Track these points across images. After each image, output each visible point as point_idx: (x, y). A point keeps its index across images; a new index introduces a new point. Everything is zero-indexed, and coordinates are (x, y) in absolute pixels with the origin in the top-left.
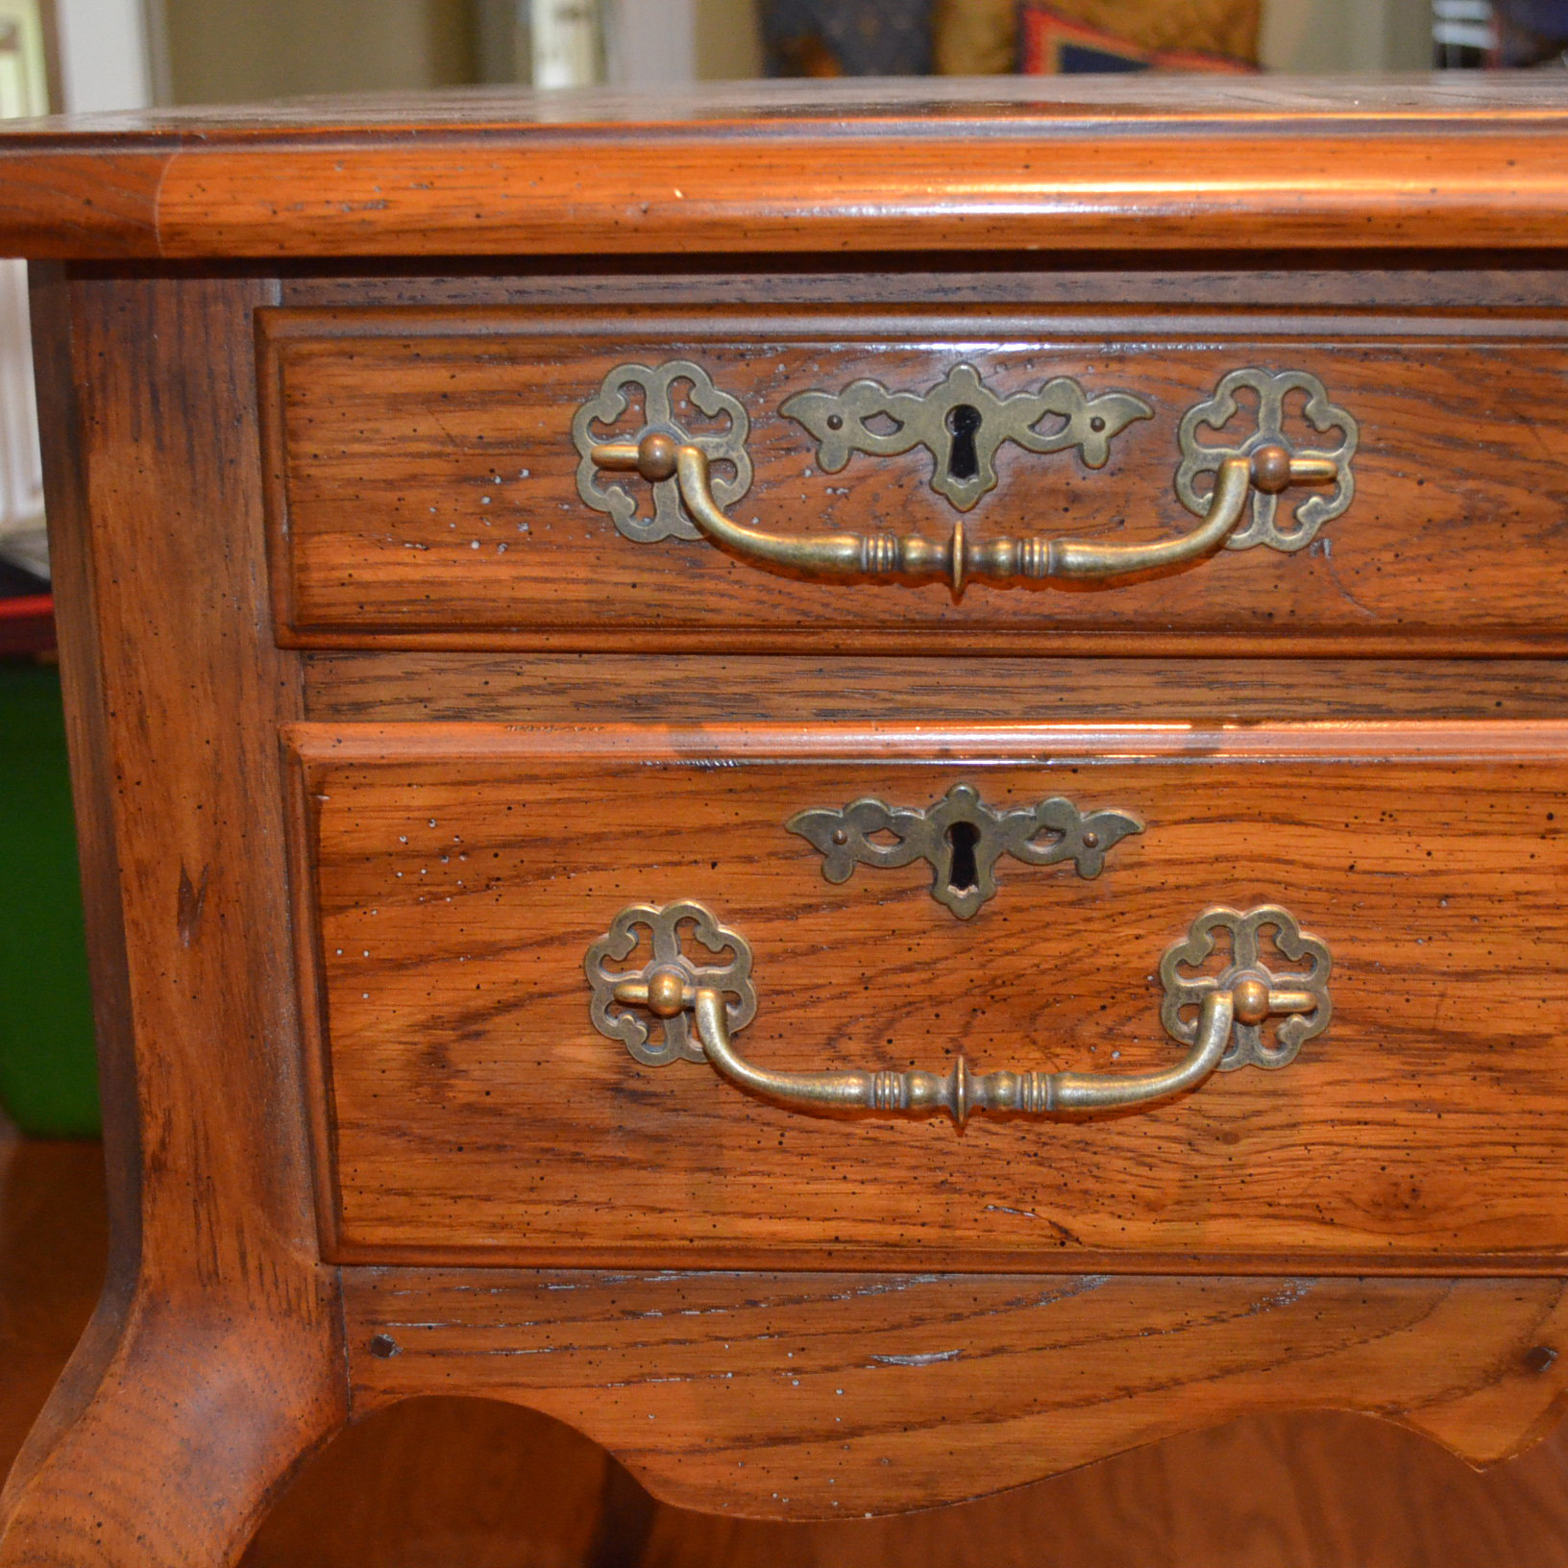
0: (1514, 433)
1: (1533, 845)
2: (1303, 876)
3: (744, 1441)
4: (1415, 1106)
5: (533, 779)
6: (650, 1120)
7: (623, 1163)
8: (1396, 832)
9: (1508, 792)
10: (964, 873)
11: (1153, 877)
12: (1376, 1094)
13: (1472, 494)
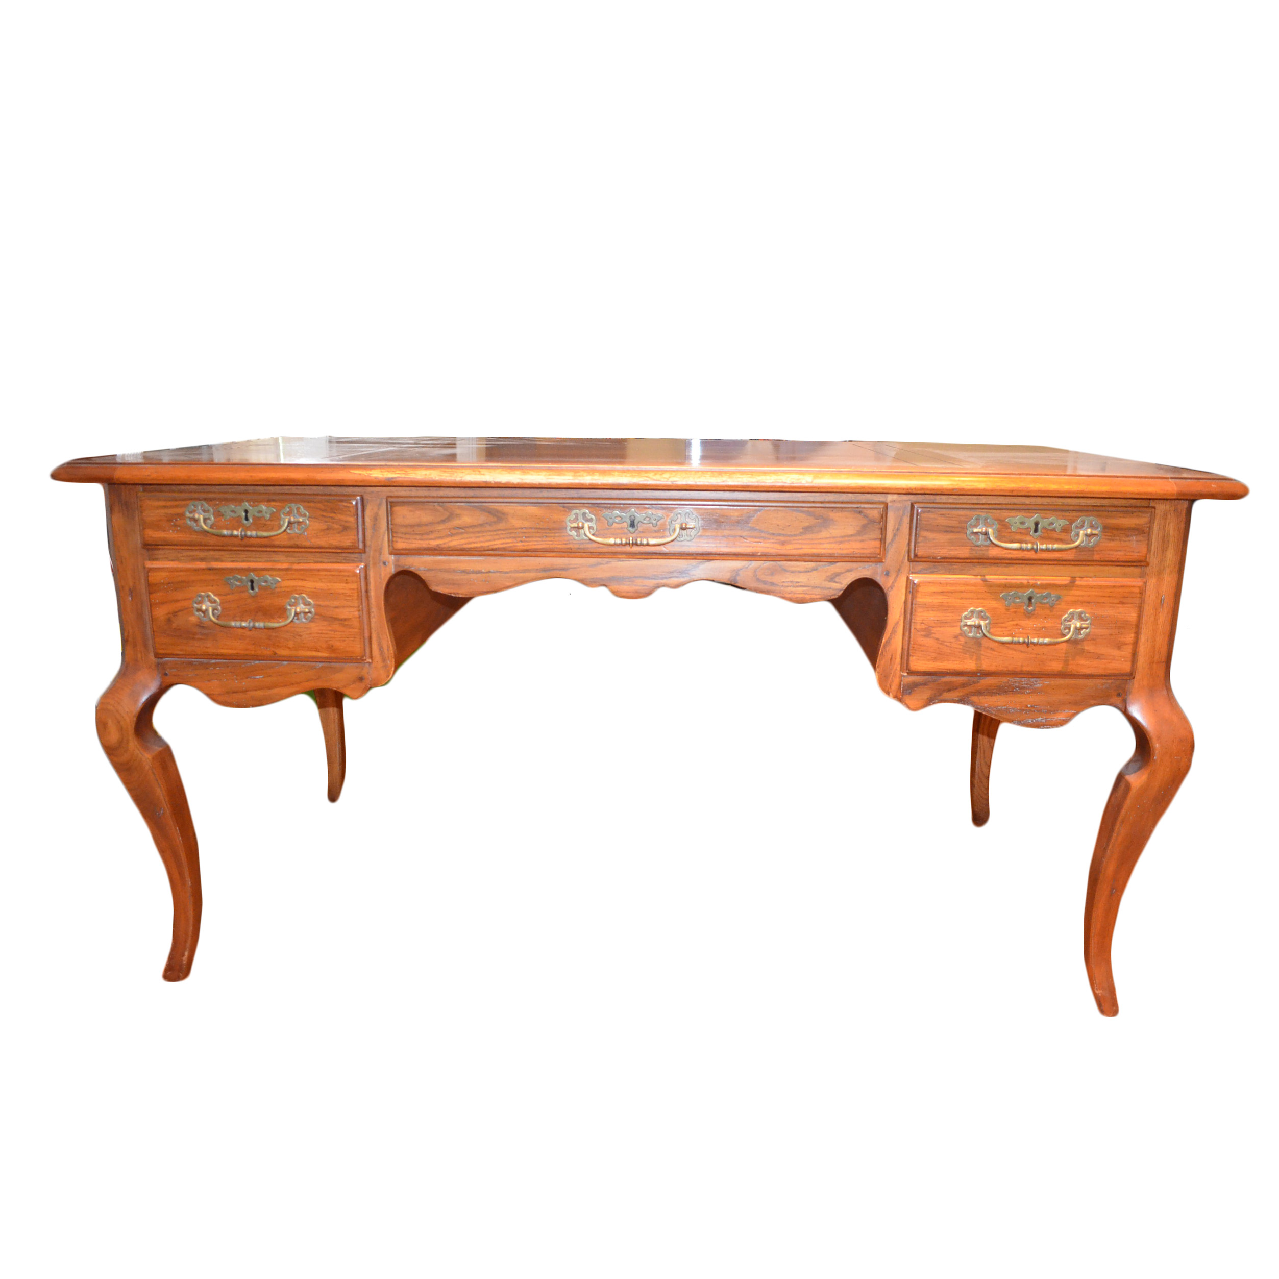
0: (332, 515)
1: (344, 585)
2: (307, 590)
3: (228, 693)
4: (330, 630)
5: (181, 571)
6: (205, 631)
7: (201, 639)
8: (322, 582)
9: (340, 576)
10: (252, 589)
11: (283, 589)
12: (324, 628)
13: (327, 525)
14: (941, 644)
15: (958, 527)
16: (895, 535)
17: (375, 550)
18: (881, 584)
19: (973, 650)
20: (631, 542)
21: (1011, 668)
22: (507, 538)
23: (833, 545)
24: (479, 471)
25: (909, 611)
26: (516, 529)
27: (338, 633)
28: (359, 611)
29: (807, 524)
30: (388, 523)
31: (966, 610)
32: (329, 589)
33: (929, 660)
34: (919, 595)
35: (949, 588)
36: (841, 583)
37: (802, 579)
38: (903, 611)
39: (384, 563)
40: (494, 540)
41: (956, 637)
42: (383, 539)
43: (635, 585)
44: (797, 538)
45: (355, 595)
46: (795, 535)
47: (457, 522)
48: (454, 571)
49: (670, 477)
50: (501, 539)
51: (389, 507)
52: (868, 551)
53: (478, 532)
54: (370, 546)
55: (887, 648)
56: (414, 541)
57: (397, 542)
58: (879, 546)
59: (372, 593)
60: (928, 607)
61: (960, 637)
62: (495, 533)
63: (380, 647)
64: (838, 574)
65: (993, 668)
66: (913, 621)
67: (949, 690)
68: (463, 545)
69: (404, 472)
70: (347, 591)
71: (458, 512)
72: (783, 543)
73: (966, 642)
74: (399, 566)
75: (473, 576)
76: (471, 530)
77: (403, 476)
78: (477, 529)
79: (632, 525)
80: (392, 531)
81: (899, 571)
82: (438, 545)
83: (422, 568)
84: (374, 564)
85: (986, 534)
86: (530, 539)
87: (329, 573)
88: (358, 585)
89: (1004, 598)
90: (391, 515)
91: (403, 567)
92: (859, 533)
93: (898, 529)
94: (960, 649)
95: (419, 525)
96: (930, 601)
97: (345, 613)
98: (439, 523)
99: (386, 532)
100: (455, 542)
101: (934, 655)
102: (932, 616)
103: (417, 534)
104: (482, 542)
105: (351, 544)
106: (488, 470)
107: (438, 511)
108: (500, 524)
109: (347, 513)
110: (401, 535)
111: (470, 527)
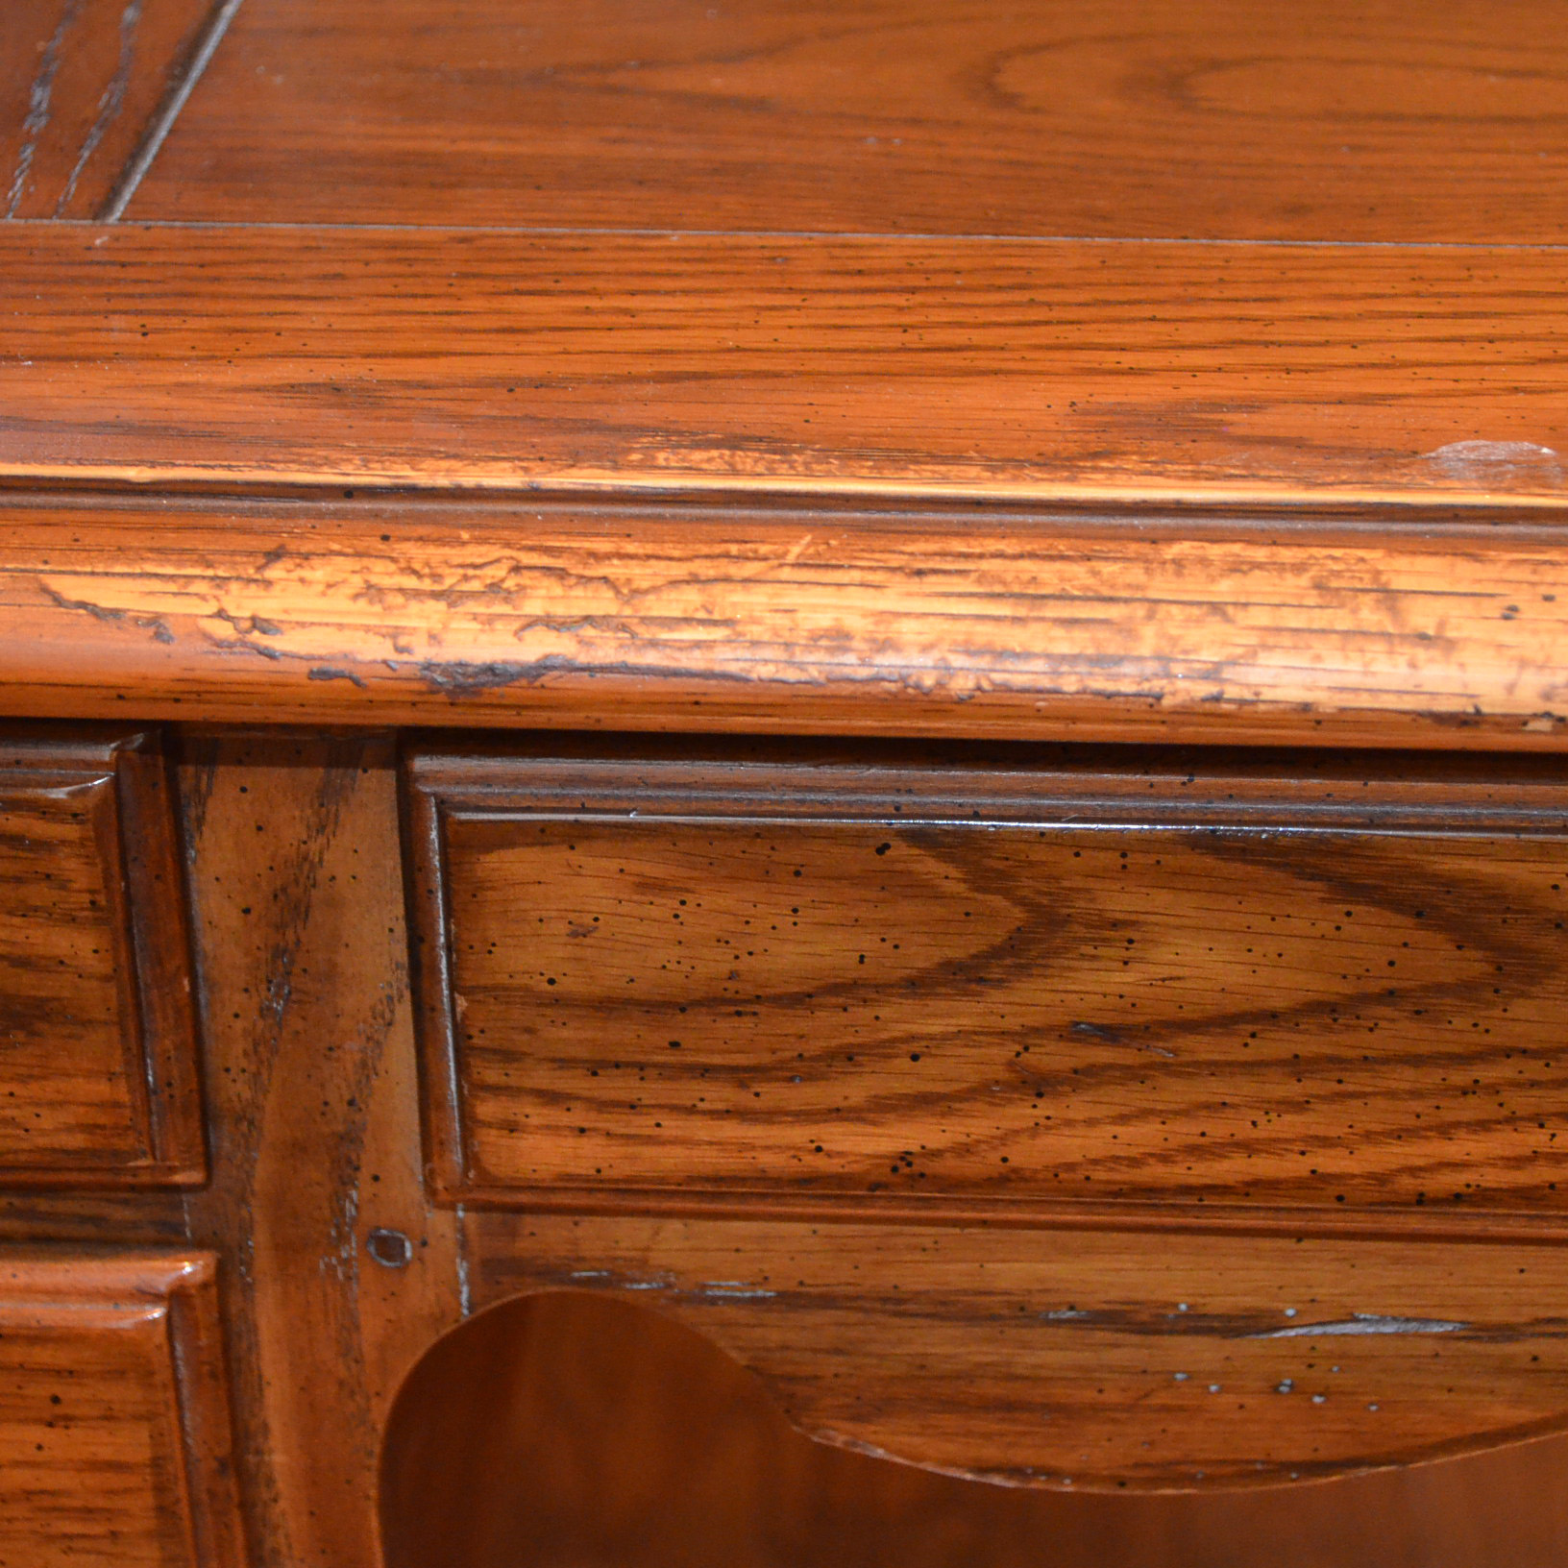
17: (296, 1149)
24: (1389, 597)
30: (418, 969)
39: (388, 1247)
40: (1445, 1130)
42: (367, 1068)
45: (139, 1503)
47: (1093, 984)
48: (1019, 1313)
50: (1516, 1121)
53: (1297, 1066)
54: (247, 1118)
56: (672, 1126)
57: (512, 1128)
59: (280, 1456)
62: (1459, 1077)
68: (1134, 1162)
69: (603, 603)
70: (65, 1480)
71: (1119, 902)
74: (516, 1271)
75: (1204, 1352)
76: (1231, 1047)
77: (607, 650)
78: (1277, 1045)
82: (905, 1157)
84: (288, 1250)
88: (157, 1439)
90: (450, 905)
91: (558, 1276)
95: (731, 1000)
98: (917, 985)
99: (404, 1012)
100: (1073, 1137)
103: (705, 1072)
104: (1326, 1142)
105: (78, 1141)
106: (1465, 573)
107: (924, 891)
108: (1521, 1008)
109: (39, 894)
110: (543, 1078)
111: (1225, 1022)
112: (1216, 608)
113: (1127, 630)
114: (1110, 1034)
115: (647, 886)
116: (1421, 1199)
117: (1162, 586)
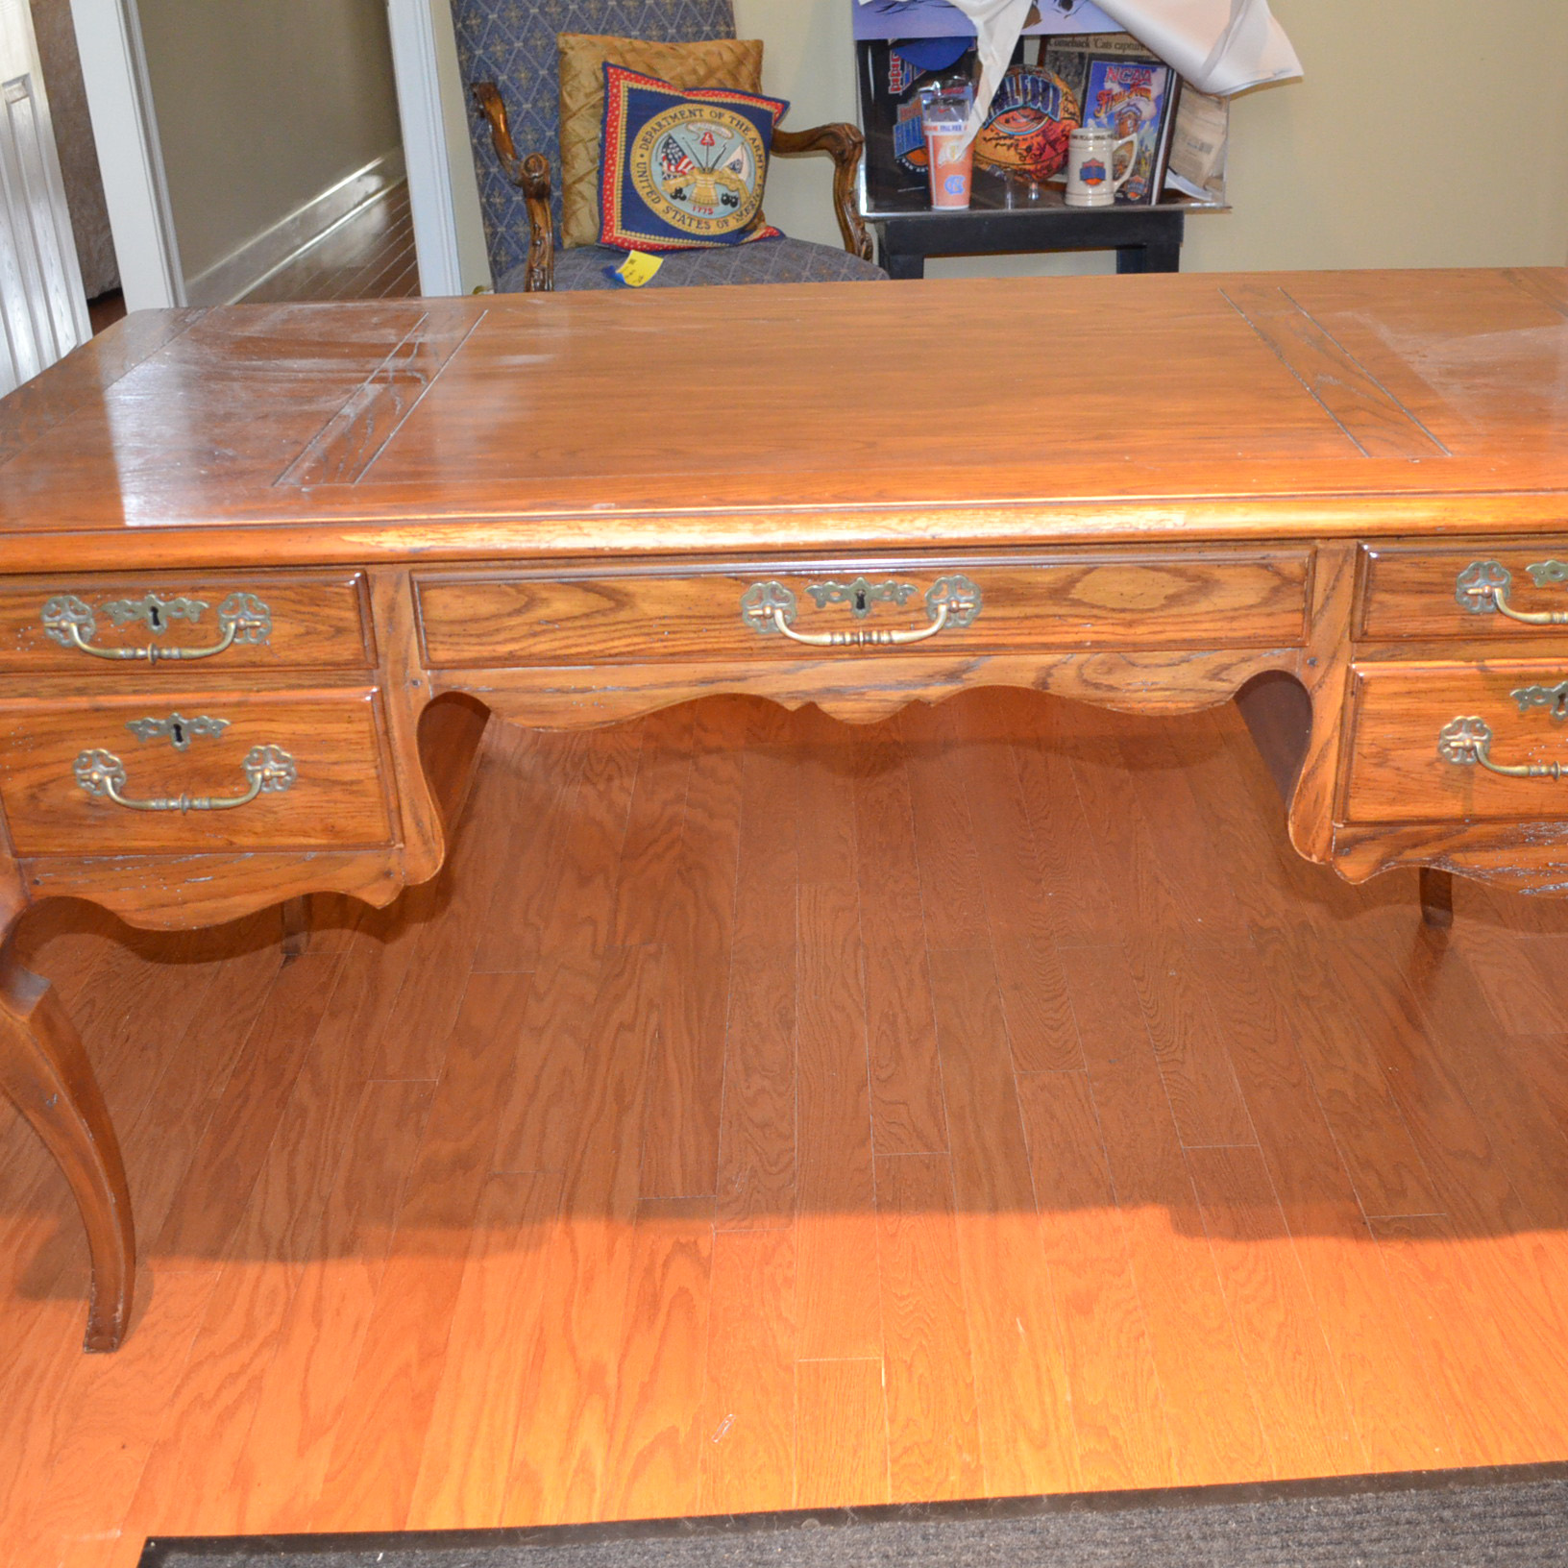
0: (314, 609)
1: (346, 725)
2: (280, 736)
3: (151, 907)
4: (328, 802)
5: (46, 715)
6: (103, 813)
7: (94, 826)
8: (305, 723)
9: (336, 710)
10: (179, 739)
11: (235, 738)
12: (316, 798)
13: (307, 627)
14: (1404, 776)
15: (1441, 584)
16: (1328, 598)
17: (396, 662)
18: (1301, 679)
19: (1459, 784)
20: (861, 639)
21: (1523, 809)
22: (635, 635)
23: (1219, 625)
24: (580, 528)
25: (1351, 723)
26: (651, 619)
27: (339, 805)
28: (376, 767)
29: (1171, 591)
30: (416, 618)
31: (1449, 720)
32: (319, 734)
33: (1381, 804)
34: (1368, 698)
35: (1422, 686)
36: (1231, 682)
37: (1163, 677)
38: (1338, 722)
39: (415, 683)
40: (612, 639)
41: (1430, 764)
42: (408, 643)
43: (869, 700)
44: (1156, 614)
45: (367, 741)
46: (1151, 610)
47: (542, 612)
48: (541, 690)
49: (927, 527)
50: (625, 637)
51: (416, 589)
52: (1282, 631)
53: (582, 627)
54: (385, 655)
55: (1310, 785)
56: (466, 647)
57: (435, 650)
58: (1300, 621)
59: (396, 733)
60: (1380, 717)
61: (1437, 764)
62: (613, 628)
63: (418, 823)
64: (1226, 667)
65: (1492, 811)
66: (1356, 741)
67: (1415, 846)
68: (555, 650)
69: (441, 536)
70: (352, 736)
71: (545, 594)
72: (1130, 624)
73: (1447, 772)
74: (440, 686)
75: (577, 698)
76: (569, 624)
77: (442, 544)
78: (578, 623)
79: (861, 604)
80: (425, 629)
81: (1333, 657)
82: (511, 652)
83: (483, 688)
84: (396, 685)
85: (1490, 596)
86: (678, 636)
87: (317, 707)
88: (370, 726)
89: (1519, 697)
90: (421, 604)
91: (449, 687)
92: (1265, 602)
93: (1333, 588)
94: (1435, 782)
95: (475, 620)
96: (1388, 707)
97: (350, 773)
98: (510, 615)
99: (414, 630)
100: (542, 645)
101: (1392, 795)
102: (1388, 732)
103: (471, 635)
104: (590, 644)
105: (351, 657)
106: (594, 524)
107: (506, 594)
108: (622, 613)
109: (342, 604)
110: (440, 638)
111: (568, 619)
112: (549, 532)
113: (532, 536)
114: (548, 622)
115: (459, 597)
116: (610, 656)
117: (540, 528)
